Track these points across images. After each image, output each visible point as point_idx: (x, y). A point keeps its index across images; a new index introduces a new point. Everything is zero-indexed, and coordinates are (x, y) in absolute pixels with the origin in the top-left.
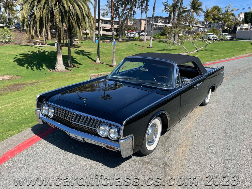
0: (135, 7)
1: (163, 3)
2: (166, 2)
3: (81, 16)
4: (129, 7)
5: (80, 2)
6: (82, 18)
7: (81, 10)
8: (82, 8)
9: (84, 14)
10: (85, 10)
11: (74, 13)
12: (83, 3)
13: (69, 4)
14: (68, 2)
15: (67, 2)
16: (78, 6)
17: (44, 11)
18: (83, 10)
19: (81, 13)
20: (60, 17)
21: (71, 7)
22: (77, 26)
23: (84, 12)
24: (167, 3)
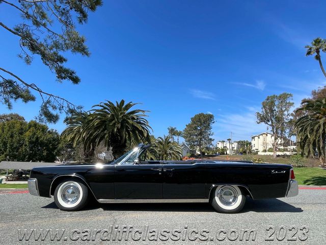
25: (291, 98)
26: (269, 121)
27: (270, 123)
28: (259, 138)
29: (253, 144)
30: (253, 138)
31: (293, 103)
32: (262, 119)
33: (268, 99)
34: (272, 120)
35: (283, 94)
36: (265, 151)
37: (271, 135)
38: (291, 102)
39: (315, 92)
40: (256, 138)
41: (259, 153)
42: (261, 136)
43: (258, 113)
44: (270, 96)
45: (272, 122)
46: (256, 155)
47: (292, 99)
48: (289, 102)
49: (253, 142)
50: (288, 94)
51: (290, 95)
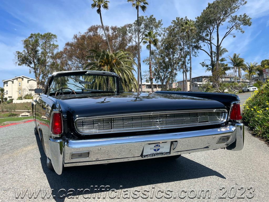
0: (176, 69)
1: (200, 63)
2: (203, 63)
3: (128, 79)
4: (170, 70)
5: (126, 70)
6: (129, 81)
7: (127, 76)
8: (128, 74)
9: (130, 78)
10: (130, 75)
11: (122, 78)
12: (128, 71)
13: (119, 72)
14: (119, 71)
15: (117, 71)
16: (125, 73)
17: (102, 79)
18: (128, 75)
19: (127, 77)
20: (113, 82)
21: (120, 74)
22: (125, 86)
23: (129, 77)
24: (205, 63)
25: (55, 39)
26: (31, 63)
27: (32, 65)
28: (13, 82)
29: (5, 91)
30: (6, 83)
31: (58, 46)
32: (23, 60)
33: (31, 37)
34: (34, 62)
35: (48, 34)
36: (20, 98)
37: (27, 80)
38: (56, 43)
39: (76, 37)
40: (10, 83)
41: (14, 102)
42: (15, 81)
43: (19, 53)
44: (33, 33)
45: (35, 65)
46: (10, 104)
47: (57, 41)
48: (53, 45)
49: (6, 88)
50: (52, 35)
51: (55, 36)
